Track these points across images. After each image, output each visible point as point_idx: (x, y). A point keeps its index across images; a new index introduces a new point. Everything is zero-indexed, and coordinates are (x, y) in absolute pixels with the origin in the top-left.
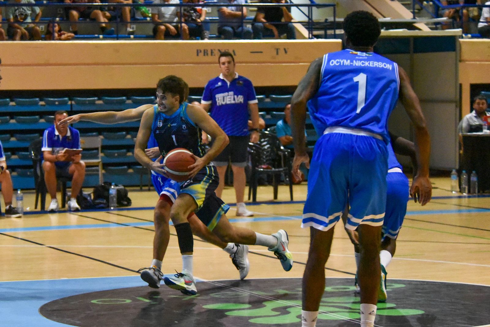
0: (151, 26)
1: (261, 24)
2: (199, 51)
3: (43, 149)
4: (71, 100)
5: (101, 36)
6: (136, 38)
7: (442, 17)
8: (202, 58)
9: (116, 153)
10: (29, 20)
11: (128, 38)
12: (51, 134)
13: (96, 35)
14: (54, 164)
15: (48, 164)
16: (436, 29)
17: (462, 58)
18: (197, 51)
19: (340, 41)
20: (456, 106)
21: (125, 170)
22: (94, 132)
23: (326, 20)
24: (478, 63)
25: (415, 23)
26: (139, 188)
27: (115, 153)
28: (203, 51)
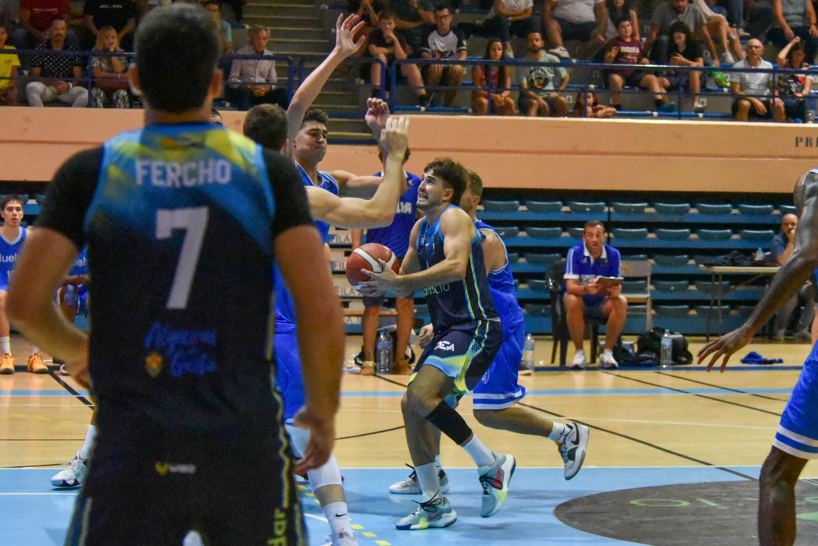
0: (730, 101)
2: (799, 140)
3: (566, 276)
4: (608, 205)
5: (655, 113)
6: (706, 117)
8: (803, 149)
9: (672, 285)
10: (550, 87)
11: (695, 117)
12: (578, 255)
13: (649, 112)
14: (581, 298)
15: (573, 298)
18: (797, 139)
21: (685, 311)
22: (641, 254)
26: (704, 338)
27: (670, 286)
28: (804, 140)
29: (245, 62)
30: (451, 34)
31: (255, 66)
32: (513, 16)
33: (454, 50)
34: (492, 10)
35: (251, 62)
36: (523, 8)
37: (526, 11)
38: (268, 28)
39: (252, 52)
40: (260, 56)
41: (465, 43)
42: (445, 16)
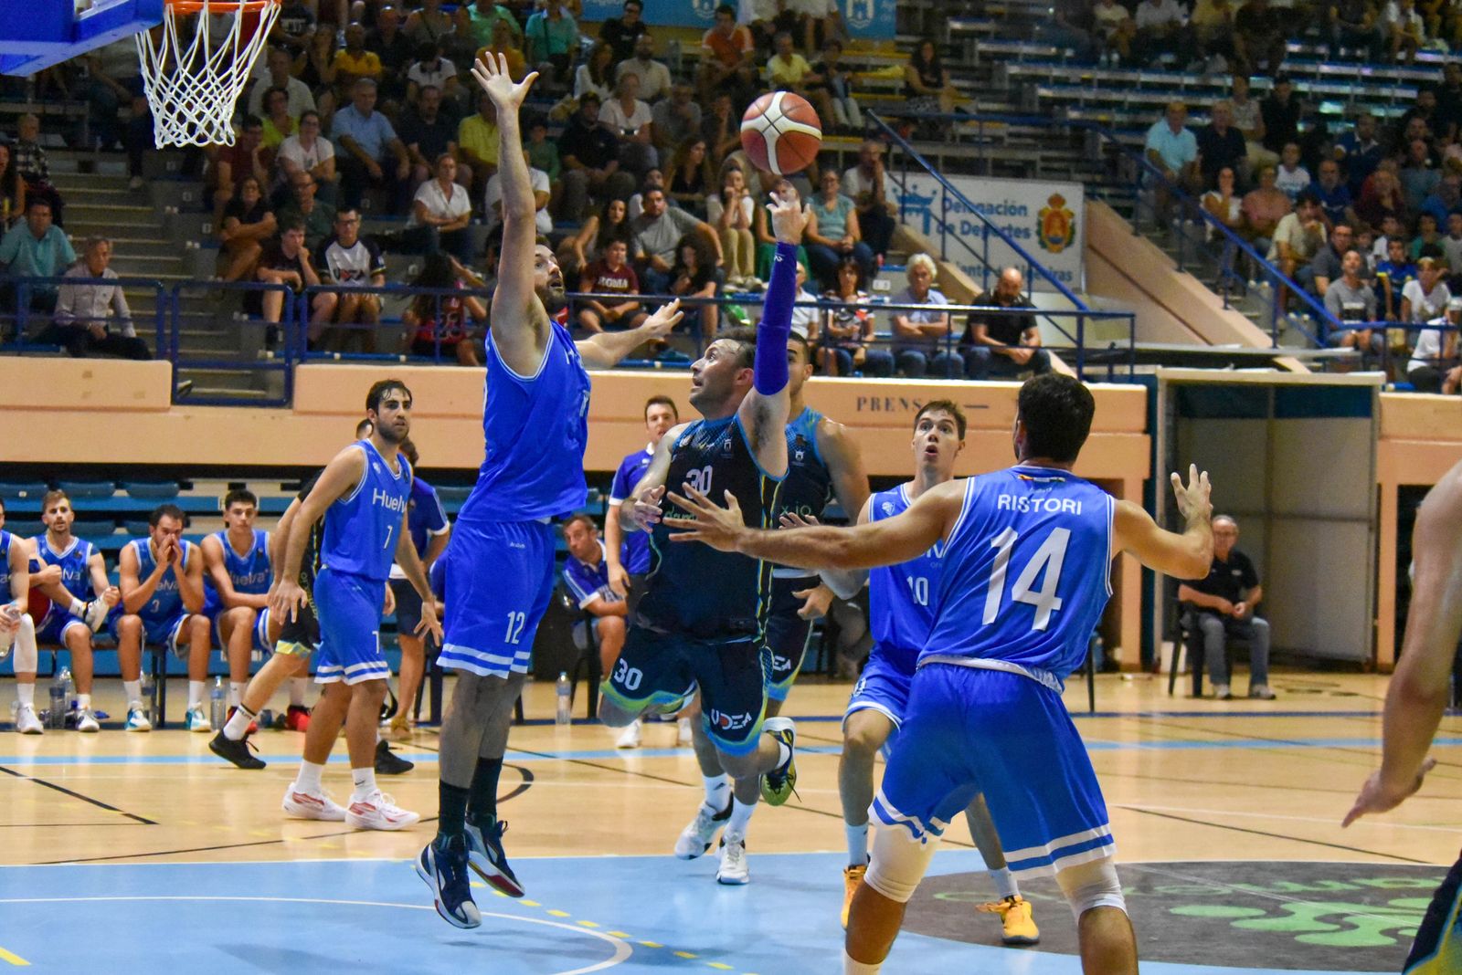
1: (986, 350)
2: (862, 401)
7: (1336, 344)
8: (867, 415)
13: (646, 361)
16: (1323, 370)
17: (1384, 432)
18: (859, 400)
19: (1142, 388)
20: (1370, 529)
23: (1113, 344)
24: (1414, 442)
25: (1276, 356)
28: (869, 402)
29: (77, 287)
30: (359, 246)
31: (93, 294)
32: (442, 225)
33: (368, 272)
34: (413, 216)
35: (86, 287)
36: (457, 213)
37: (460, 219)
38: (111, 241)
39: (88, 274)
40: (98, 279)
41: (381, 261)
42: (351, 221)
